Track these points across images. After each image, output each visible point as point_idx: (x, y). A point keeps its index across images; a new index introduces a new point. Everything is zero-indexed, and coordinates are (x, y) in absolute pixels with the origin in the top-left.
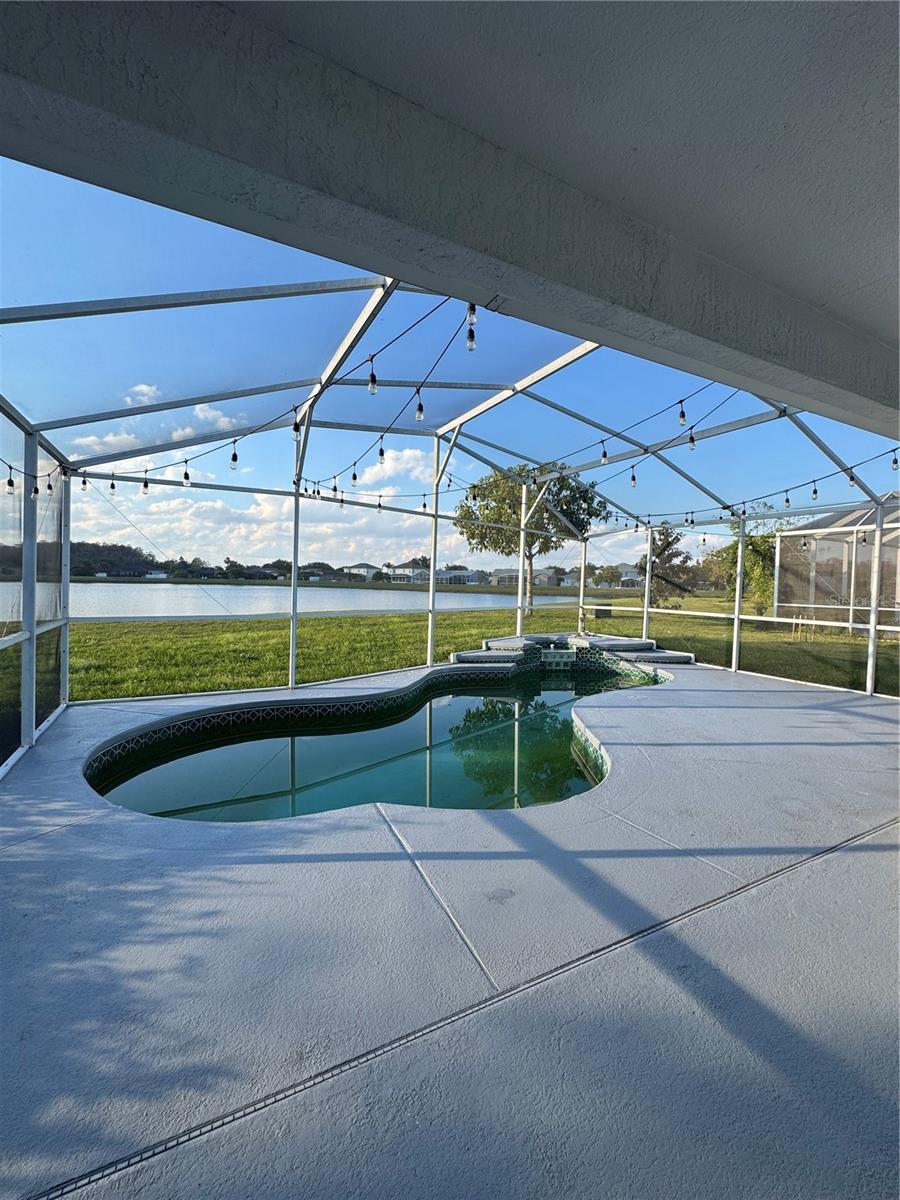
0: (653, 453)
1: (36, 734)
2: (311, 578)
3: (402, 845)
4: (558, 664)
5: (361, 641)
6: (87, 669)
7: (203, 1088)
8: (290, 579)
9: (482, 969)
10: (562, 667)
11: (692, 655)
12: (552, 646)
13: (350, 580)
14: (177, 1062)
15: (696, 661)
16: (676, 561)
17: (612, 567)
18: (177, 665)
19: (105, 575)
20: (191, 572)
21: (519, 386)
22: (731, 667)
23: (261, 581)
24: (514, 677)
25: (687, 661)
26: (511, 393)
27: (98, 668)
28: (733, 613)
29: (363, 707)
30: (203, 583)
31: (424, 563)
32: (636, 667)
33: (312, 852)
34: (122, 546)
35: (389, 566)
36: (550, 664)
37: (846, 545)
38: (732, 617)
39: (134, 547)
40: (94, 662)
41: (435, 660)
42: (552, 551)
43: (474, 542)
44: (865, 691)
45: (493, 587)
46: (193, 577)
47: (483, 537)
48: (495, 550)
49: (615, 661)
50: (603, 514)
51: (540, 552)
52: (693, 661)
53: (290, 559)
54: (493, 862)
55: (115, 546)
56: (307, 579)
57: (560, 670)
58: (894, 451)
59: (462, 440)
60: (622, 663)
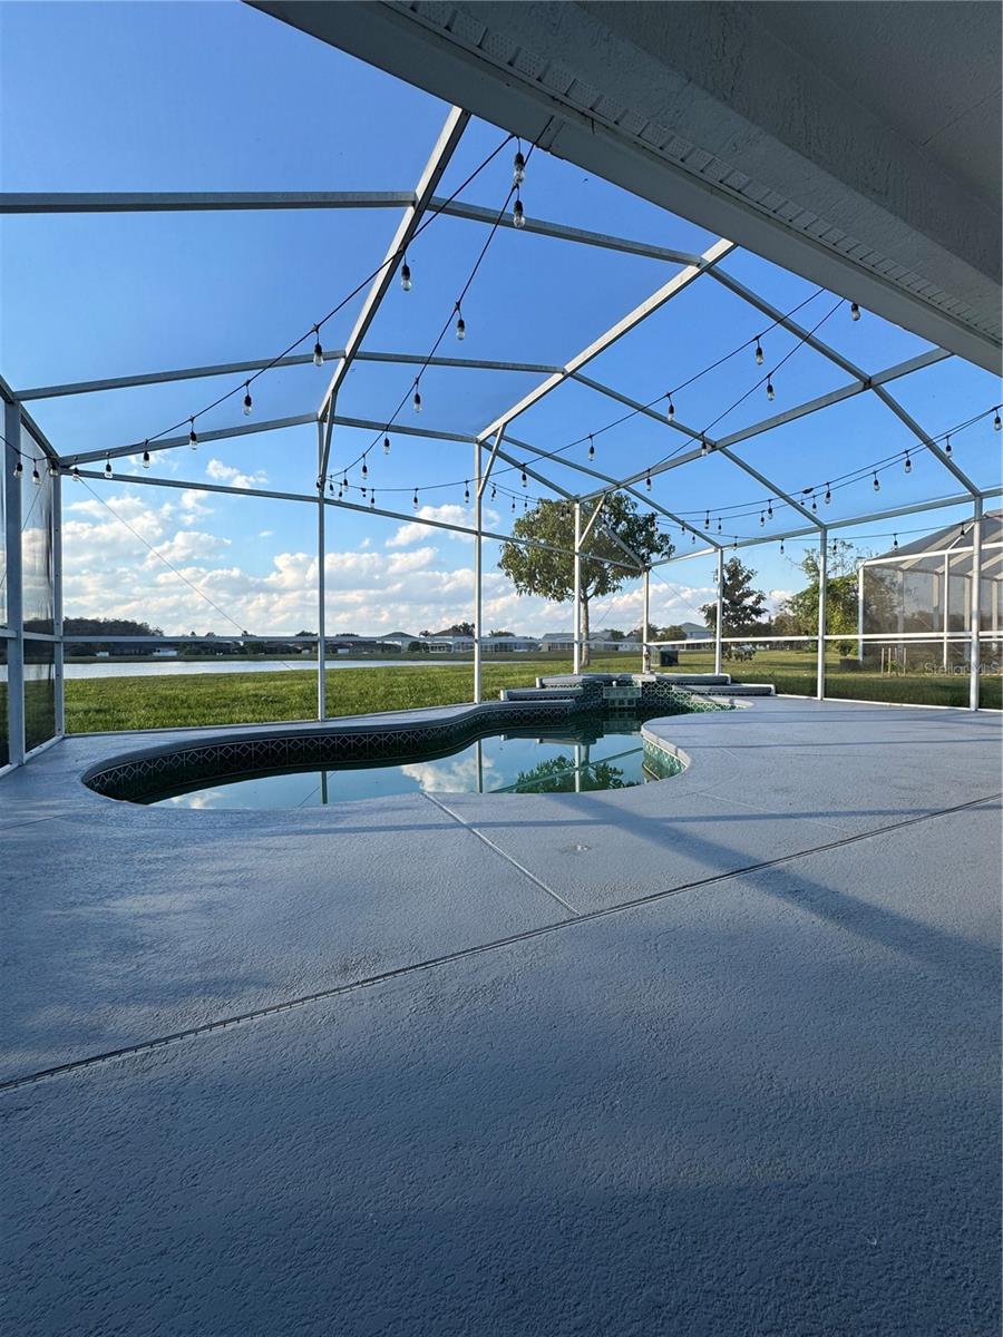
0: (720, 449)
1: (27, 756)
2: (340, 651)
3: (455, 818)
4: (621, 702)
5: (399, 686)
6: (86, 712)
7: (227, 994)
8: (316, 652)
9: (558, 900)
10: (626, 705)
11: (772, 686)
12: (614, 683)
13: (383, 650)
14: (196, 976)
15: (777, 692)
16: (748, 601)
17: (675, 627)
18: (189, 707)
19: (107, 654)
20: (204, 648)
21: (569, 368)
22: (816, 696)
23: (283, 656)
24: (573, 714)
25: (766, 693)
26: (560, 376)
27: (98, 711)
28: (817, 634)
29: (404, 737)
30: (217, 660)
31: (466, 630)
32: (710, 700)
33: (352, 825)
34: (126, 622)
35: (426, 634)
36: (613, 701)
37: (935, 577)
38: (816, 638)
39: (139, 623)
40: (94, 706)
41: (483, 697)
42: (610, 594)
43: (522, 584)
44: (968, 706)
45: (543, 653)
46: (207, 653)
47: (532, 577)
48: (546, 595)
49: (685, 696)
50: (666, 549)
51: (596, 593)
52: (773, 692)
53: (316, 631)
54: (563, 828)
55: (117, 622)
56: (335, 651)
57: (624, 709)
58: (996, 409)
59: (506, 448)
60: (693, 697)
